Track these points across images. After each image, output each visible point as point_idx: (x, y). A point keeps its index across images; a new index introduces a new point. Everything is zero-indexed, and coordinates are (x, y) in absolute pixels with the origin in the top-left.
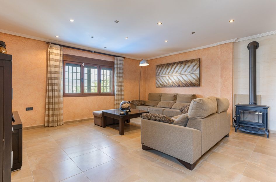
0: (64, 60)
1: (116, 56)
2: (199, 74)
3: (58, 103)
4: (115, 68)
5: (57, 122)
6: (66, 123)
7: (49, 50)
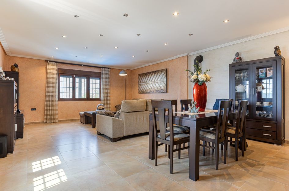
0: (59, 73)
1: (103, 68)
2: (166, 82)
3: (54, 106)
4: (102, 78)
5: (53, 120)
6: (60, 121)
7: (47, 66)
